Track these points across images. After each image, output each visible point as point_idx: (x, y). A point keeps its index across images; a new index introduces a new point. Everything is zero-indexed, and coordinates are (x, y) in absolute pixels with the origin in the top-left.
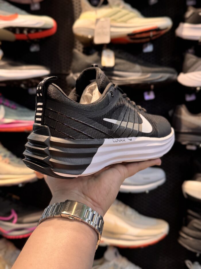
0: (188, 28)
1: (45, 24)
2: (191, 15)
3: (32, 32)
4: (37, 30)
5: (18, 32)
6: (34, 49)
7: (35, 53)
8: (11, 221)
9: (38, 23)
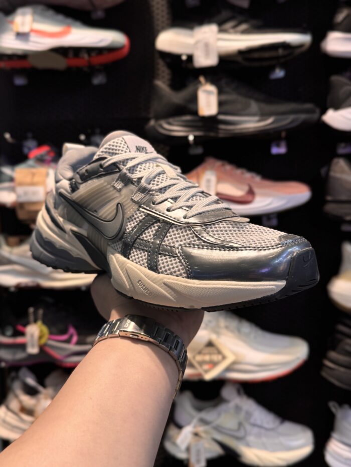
0: (338, 39)
1: (113, 42)
2: (345, 19)
3: (93, 54)
4: (99, 51)
5: (71, 54)
6: (98, 80)
7: (100, 86)
8: (68, 341)
9: (102, 41)
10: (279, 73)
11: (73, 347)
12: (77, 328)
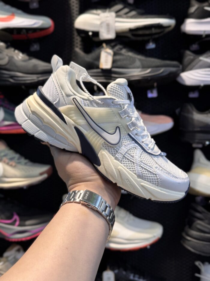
0: (192, 23)
1: (42, 24)
2: (196, 10)
5: (15, 32)
8: (13, 224)
9: (35, 24)
10: (151, 46)
11: (16, 228)
12: (19, 215)
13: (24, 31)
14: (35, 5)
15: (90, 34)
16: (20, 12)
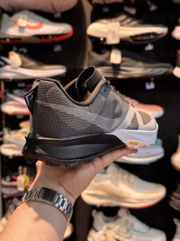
3: (55, 37)
9: (59, 30)
10: (150, 47)
13: (51, 37)
14: (58, 15)
15: (102, 39)
16: (46, 21)
